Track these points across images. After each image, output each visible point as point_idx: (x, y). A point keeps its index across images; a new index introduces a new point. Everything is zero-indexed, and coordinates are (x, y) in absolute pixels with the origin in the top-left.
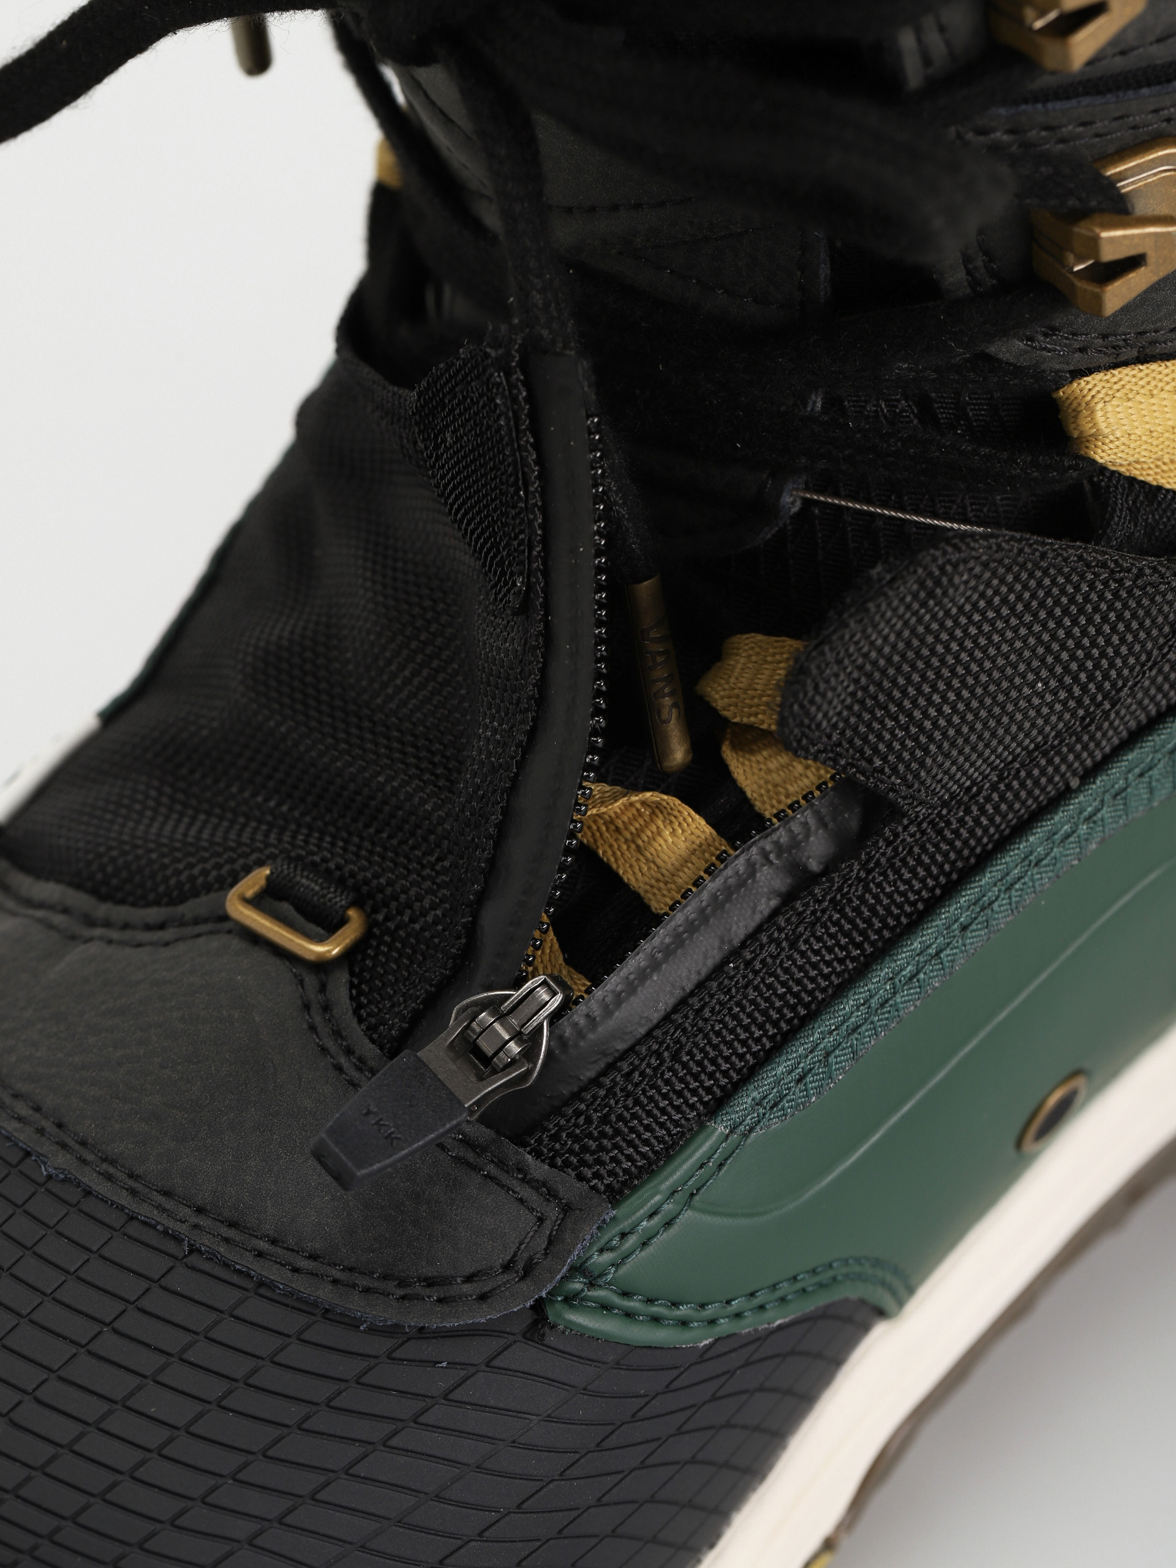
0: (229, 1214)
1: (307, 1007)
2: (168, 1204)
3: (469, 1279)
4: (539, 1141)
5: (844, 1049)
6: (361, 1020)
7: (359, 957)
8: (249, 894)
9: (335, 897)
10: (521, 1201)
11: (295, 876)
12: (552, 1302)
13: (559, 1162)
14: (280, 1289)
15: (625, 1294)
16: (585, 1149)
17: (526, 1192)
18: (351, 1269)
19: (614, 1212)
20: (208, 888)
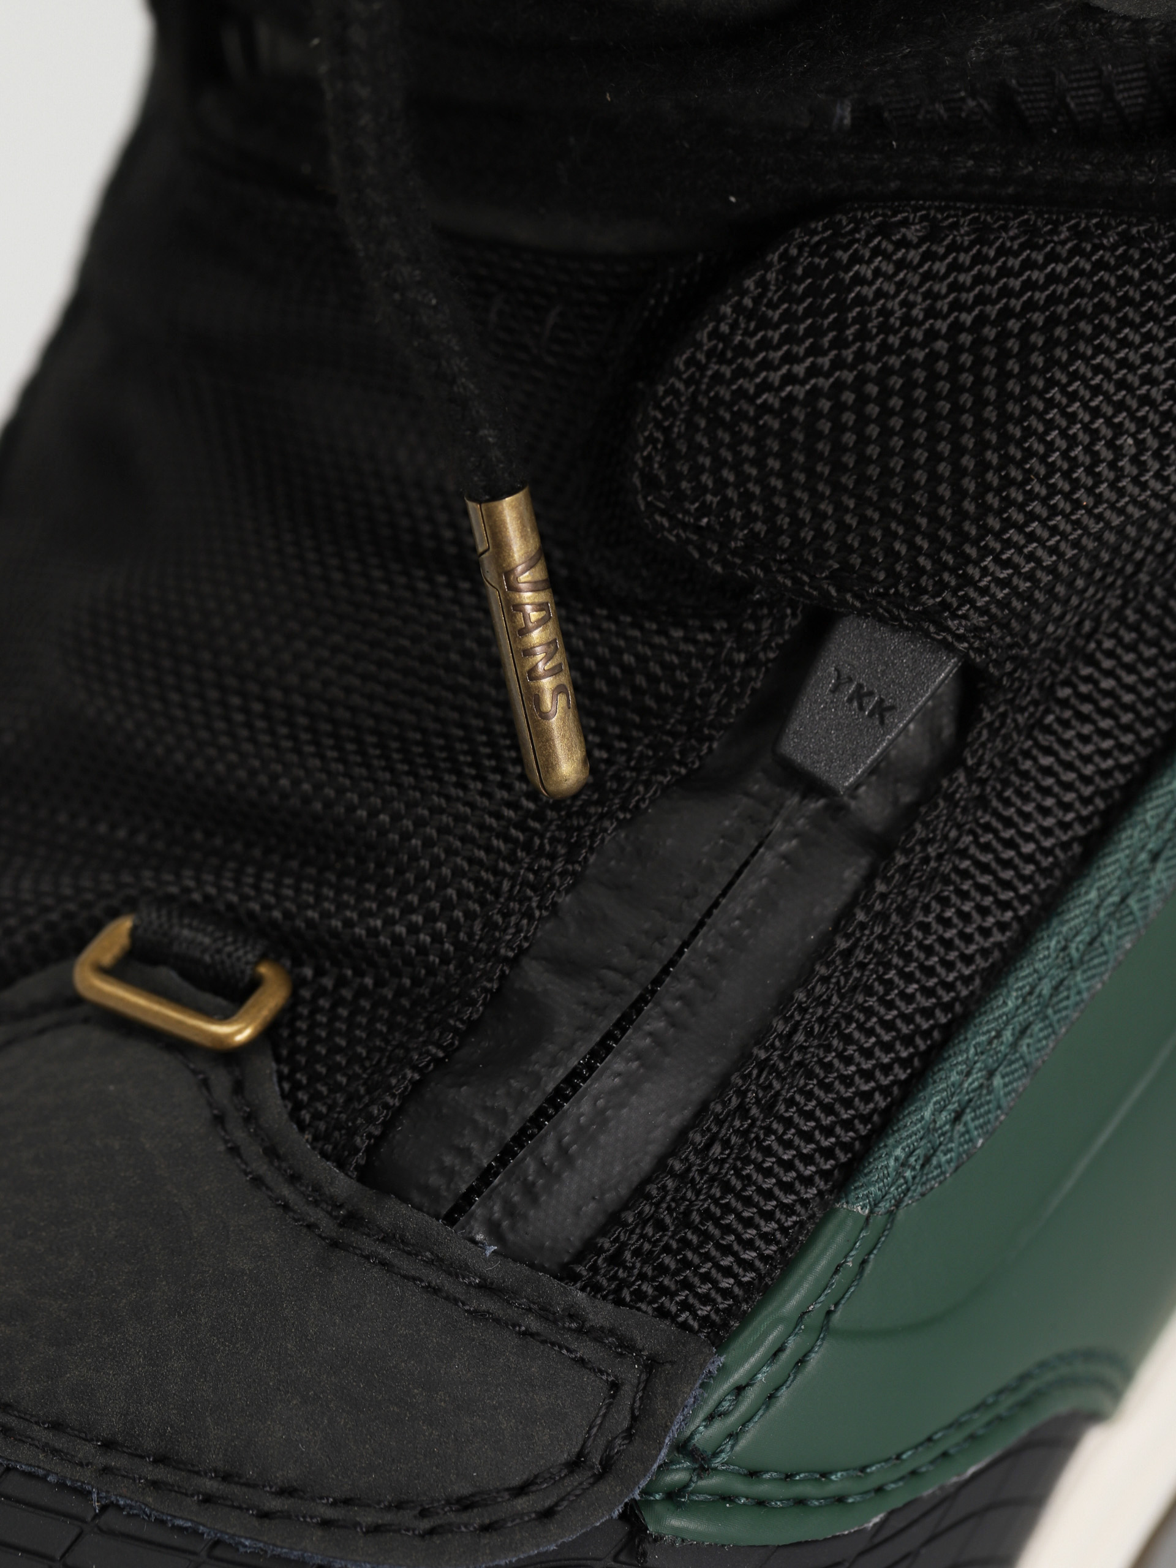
0: (153, 1444)
1: (219, 1120)
2: (61, 1442)
3: (521, 1490)
4: (594, 1269)
5: (1011, 1063)
6: (302, 1128)
7: (285, 1033)
8: (107, 959)
9: (237, 950)
10: (582, 1362)
11: (171, 927)
12: (649, 1504)
13: (626, 1294)
14: (245, 1546)
15: (753, 1474)
16: (662, 1269)
17: (585, 1349)
18: (347, 1502)
19: (722, 1359)
20: (43, 961)
